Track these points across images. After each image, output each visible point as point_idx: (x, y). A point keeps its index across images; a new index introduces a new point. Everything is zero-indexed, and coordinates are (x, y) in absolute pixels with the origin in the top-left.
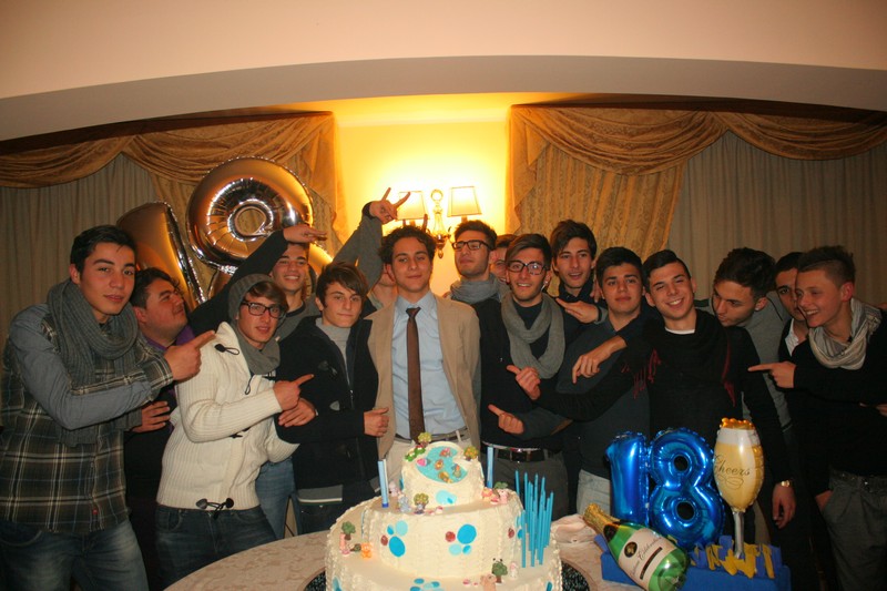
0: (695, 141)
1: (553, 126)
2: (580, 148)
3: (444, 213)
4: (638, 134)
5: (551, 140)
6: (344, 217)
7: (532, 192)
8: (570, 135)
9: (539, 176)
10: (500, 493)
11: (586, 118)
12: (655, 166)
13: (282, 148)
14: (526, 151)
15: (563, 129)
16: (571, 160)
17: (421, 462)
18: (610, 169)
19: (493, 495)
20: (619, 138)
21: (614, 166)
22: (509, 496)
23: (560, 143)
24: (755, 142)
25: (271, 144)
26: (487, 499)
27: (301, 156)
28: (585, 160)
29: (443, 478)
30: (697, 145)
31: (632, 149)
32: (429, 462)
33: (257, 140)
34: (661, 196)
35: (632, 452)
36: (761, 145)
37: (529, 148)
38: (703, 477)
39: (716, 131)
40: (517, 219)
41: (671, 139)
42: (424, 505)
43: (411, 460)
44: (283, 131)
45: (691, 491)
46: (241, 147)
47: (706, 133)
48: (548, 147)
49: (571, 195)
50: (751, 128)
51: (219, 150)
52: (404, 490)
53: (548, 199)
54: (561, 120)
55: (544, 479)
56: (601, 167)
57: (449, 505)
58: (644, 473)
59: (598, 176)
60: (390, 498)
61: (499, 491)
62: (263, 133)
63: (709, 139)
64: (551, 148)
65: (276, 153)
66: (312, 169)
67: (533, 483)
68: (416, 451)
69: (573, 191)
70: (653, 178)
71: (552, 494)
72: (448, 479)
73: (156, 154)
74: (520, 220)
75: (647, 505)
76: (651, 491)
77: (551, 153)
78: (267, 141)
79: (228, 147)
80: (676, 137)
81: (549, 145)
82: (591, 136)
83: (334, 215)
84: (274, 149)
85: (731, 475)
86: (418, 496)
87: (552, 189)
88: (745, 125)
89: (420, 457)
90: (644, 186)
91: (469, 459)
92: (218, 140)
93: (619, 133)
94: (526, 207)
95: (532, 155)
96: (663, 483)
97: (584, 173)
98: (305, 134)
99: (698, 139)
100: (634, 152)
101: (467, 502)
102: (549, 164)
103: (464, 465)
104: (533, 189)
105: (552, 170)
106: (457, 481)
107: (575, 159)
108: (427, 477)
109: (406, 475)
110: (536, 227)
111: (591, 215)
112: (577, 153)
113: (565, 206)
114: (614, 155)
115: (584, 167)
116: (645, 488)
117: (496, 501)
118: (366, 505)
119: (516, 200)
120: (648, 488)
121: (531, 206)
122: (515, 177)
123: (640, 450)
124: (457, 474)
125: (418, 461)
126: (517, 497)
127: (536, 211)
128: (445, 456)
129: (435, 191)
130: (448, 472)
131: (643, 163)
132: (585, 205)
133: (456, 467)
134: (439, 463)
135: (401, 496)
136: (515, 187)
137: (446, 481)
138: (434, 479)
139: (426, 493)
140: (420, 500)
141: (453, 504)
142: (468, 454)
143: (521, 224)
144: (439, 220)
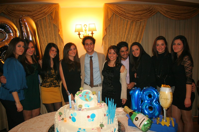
0: (150, 14)
1: (115, 9)
2: (122, 14)
4: (136, 12)
5: (114, 13)
6: (62, 31)
7: (109, 25)
8: (119, 11)
9: (111, 22)
11: (123, 7)
12: (140, 20)
13: (45, 13)
14: (108, 15)
15: (117, 10)
17: (80, 96)
18: (129, 20)
19: (100, 105)
20: (131, 13)
22: (104, 105)
23: (117, 13)
24: (165, 15)
25: (43, 11)
26: (98, 106)
27: (51, 15)
28: (123, 18)
29: (86, 100)
30: (150, 15)
31: (135, 15)
32: (83, 96)
33: (39, 10)
34: (141, 28)
35: (137, 92)
36: (166, 15)
37: (109, 14)
38: (156, 100)
39: (155, 12)
40: (105, 32)
41: (144, 13)
42: (81, 108)
43: (78, 95)
44: (46, 8)
45: (153, 103)
46: (35, 12)
47: (153, 12)
48: (113, 14)
49: (119, 27)
50: (164, 11)
51: (29, 13)
52: (76, 103)
53: (114, 27)
54: (117, 8)
55: (113, 100)
56: (127, 20)
57: (88, 107)
58: (140, 98)
59: (126, 22)
60: (72, 105)
61: (102, 104)
62: (40, 9)
63: (154, 14)
64: (115, 14)
65: (44, 14)
66: (54, 18)
67: (111, 101)
69: (120, 26)
70: (139, 23)
71: (116, 104)
72: (88, 100)
73: (12, 13)
74: (106, 32)
75: (140, 107)
76: (142, 103)
77: (114, 16)
78: (42, 10)
79: (31, 12)
80: (146, 13)
81: (114, 14)
82: (124, 12)
83: (59, 30)
84: (43, 13)
85: (164, 100)
86: (79, 105)
87: (115, 25)
88: (162, 10)
89: (80, 94)
90: (137, 25)
91: (93, 95)
92: (29, 10)
93: (132, 11)
94: (108, 29)
95: (110, 16)
96: (145, 101)
97: (122, 21)
98: (52, 9)
99: (151, 14)
100: (135, 16)
101: (93, 107)
102: (114, 19)
103: (92, 96)
105: (115, 20)
106: (90, 101)
107: (120, 17)
108: (82, 100)
109: (76, 99)
110: (110, 34)
111: (124, 32)
112: (121, 16)
113: (118, 29)
114: (130, 17)
115: (123, 20)
116: (140, 102)
117: (101, 107)
118: (66, 107)
119: (105, 27)
120: (141, 102)
121: (109, 29)
122: (105, 22)
123: (139, 92)
124: (90, 99)
125: (80, 95)
126: (107, 105)
127: (110, 30)
128: (87, 94)
129: (85, 25)
130: (88, 98)
131: (137, 19)
132: (123, 29)
133: (90, 97)
134: (85, 96)
135: (75, 105)
136: (105, 24)
137: (87, 101)
138: (84, 100)
139: (82, 105)
140: (80, 107)
141: (89, 107)
142: (93, 93)
143: (107, 34)
144: (86, 32)
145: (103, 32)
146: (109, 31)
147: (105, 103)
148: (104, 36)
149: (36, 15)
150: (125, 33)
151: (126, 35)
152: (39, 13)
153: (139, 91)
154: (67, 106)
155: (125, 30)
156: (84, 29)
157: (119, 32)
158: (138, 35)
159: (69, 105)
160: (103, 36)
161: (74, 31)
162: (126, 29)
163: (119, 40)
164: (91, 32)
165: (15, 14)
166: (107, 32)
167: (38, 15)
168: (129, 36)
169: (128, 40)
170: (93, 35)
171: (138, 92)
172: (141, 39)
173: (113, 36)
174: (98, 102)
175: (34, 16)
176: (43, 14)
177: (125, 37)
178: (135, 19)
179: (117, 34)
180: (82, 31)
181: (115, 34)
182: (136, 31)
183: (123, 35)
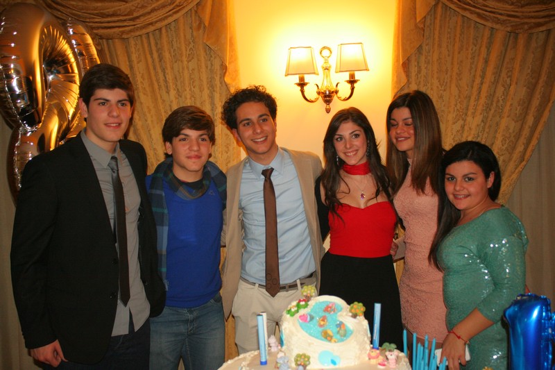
2: (469, 5)
3: (333, 70)
6: (236, 71)
7: (420, 49)
9: (427, 34)
10: (389, 357)
12: (546, 23)
13: (176, 3)
14: (415, 8)
16: (460, 17)
17: (303, 318)
18: (498, 27)
19: (381, 359)
21: (503, 23)
22: (398, 359)
26: (373, 362)
27: (196, 12)
28: (474, 17)
29: (327, 337)
31: (522, 7)
32: (312, 318)
34: (550, 54)
37: (418, 6)
40: (403, 75)
42: (305, 366)
43: (293, 315)
48: (436, 5)
49: (459, 53)
52: (284, 347)
53: (436, 56)
56: (489, 24)
57: (332, 366)
58: (547, 340)
59: (487, 33)
60: (270, 353)
61: (387, 353)
64: (440, 5)
65: (172, 7)
66: (207, 24)
68: (298, 306)
69: (461, 49)
70: (542, 36)
72: (331, 337)
73: (59, 7)
77: (439, 10)
81: (438, 2)
83: (224, 68)
84: (170, 5)
86: (299, 356)
87: (440, 46)
89: (302, 312)
90: (533, 45)
91: (355, 316)
94: (413, 63)
95: (421, 12)
97: (472, 30)
100: (524, 9)
101: (352, 364)
102: (438, 21)
103: (350, 323)
104: (420, 47)
105: (441, 27)
106: (343, 341)
107: (463, 16)
108: (310, 335)
109: (287, 331)
111: (479, 73)
112: (465, 9)
113: (452, 64)
114: (503, 12)
115: (473, 25)
116: (548, 357)
117: (384, 365)
118: (244, 359)
119: (403, 57)
120: (550, 356)
121: (418, 63)
122: (403, 34)
123: (544, 314)
124: (342, 332)
125: (300, 317)
126: (407, 360)
127: (423, 68)
128: (329, 312)
129: (324, 48)
130: (332, 330)
131: (533, 21)
132: (472, 63)
133: (341, 325)
134: (323, 320)
135: (281, 355)
136: (403, 43)
137: (330, 341)
138: (317, 338)
139: (308, 354)
140: (301, 361)
141: (337, 366)
142: (353, 311)
143: (408, 80)
144: (327, 77)
145: (393, 77)
146: (419, 72)
147: (402, 350)
148: (396, 91)
149: (141, 12)
150: (483, 77)
151: (485, 88)
152: (153, 6)
153: (541, 308)
154: (250, 358)
155: (481, 65)
156: (319, 63)
157: (459, 74)
158: (535, 85)
159: (260, 354)
160: (393, 89)
161: (284, 72)
162: (486, 61)
163: (456, 105)
164: (346, 76)
165: (69, 10)
166: (408, 76)
167: (149, 13)
168: (500, 90)
169: (495, 105)
170: (355, 85)
171: (540, 313)
172: (549, 101)
173: (432, 89)
174: (373, 348)
175: (135, 15)
176: (167, 10)
177: (484, 94)
178: (526, 20)
179: (450, 81)
180: (314, 73)
181: (442, 81)
182: (529, 71)
183: (472, 87)
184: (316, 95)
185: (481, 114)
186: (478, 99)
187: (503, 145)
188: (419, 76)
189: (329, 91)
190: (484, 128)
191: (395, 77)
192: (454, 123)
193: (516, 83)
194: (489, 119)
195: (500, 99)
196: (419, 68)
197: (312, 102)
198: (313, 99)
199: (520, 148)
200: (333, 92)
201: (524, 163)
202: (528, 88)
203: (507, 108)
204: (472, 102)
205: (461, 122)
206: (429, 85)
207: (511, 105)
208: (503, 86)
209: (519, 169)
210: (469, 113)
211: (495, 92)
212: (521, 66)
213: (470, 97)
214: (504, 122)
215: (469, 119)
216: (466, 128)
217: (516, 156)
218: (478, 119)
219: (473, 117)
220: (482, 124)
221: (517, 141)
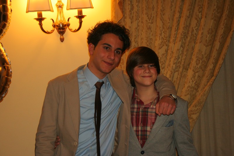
40: (120, 11)
110: (135, 18)
111: (178, 9)
127: (135, 6)
143: (124, 16)
144: (60, 13)
145: (112, 13)
146: (132, 9)
150: (181, 12)
151: (182, 20)
158: (220, 18)
161: (25, 11)
163: (161, 34)
164: (75, 12)
166: (123, 12)
168: (194, 23)
169: (190, 33)
170: (83, 19)
172: (231, 30)
173: (142, 22)
177: (182, 26)
179: (157, 16)
180: (50, 10)
181: (149, 16)
182: (215, 7)
183: (173, 20)
184: (52, 28)
185: (180, 41)
186: (177, 29)
187: (197, 64)
188: (132, 12)
189: (63, 24)
190: (183, 52)
191: (114, 13)
192: (160, 48)
193: (206, 17)
194: (186, 45)
195: (194, 29)
196: (132, 6)
197: (48, 33)
198: (49, 31)
199: (211, 66)
200: (65, 25)
201: (213, 78)
202: (215, 20)
203: (199, 36)
204: (173, 32)
205: (165, 47)
206: (140, 19)
207: (202, 33)
208: (196, 19)
209: (210, 82)
210: (171, 40)
211: (190, 24)
212: (208, 3)
213: (171, 28)
214: (197, 47)
215: (171, 45)
216: (169, 52)
217: (208, 72)
218: (178, 45)
219: (174, 44)
220: (182, 48)
221: (208, 61)
